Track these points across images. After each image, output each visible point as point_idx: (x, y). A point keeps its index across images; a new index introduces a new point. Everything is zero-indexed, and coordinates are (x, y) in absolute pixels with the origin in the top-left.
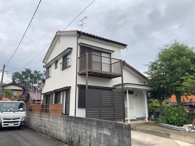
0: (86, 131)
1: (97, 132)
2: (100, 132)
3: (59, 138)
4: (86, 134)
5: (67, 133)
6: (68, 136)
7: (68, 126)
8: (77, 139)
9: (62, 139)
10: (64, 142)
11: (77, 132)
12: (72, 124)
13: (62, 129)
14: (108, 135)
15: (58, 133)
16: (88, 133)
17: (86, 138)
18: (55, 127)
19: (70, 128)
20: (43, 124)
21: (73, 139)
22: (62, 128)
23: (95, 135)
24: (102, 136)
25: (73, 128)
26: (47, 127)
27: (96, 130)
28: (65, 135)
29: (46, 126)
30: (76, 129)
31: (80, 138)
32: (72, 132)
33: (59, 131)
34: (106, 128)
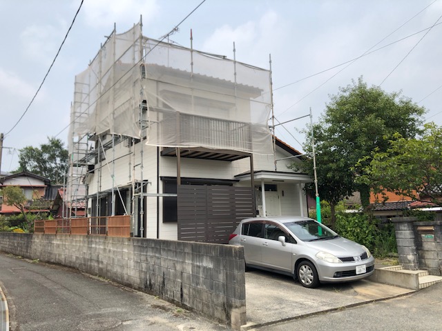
0: (174, 264)
1: (193, 266)
2: (198, 264)
3: (127, 280)
4: (175, 270)
5: (141, 271)
6: (143, 276)
7: (143, 258)
8: (160, 279)
9: (132, 282)
10: (137, 287)
11: (160, 267)
12: (150, 254)
13: (132, 263)
14: (210, 268)
15: (125, 272)
16: (179, 267)
17: (175, 276)
18: (119, 260)
19: (147, 260)
20: (94, 257)
21: (153, 281)
22: (132, 261)
23: (189, 269)
24: (201, 270)
25: (153, 261)
26: (102, 262)
27: (190, 262)
28: (137, 275)
29: (100, 260)
30: (157, 261)
31: (164, 279)
32: (151, 268)
33: (126, 268)
34: (207, 256)
